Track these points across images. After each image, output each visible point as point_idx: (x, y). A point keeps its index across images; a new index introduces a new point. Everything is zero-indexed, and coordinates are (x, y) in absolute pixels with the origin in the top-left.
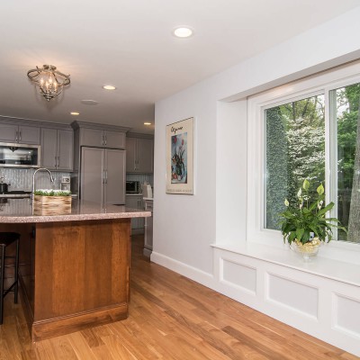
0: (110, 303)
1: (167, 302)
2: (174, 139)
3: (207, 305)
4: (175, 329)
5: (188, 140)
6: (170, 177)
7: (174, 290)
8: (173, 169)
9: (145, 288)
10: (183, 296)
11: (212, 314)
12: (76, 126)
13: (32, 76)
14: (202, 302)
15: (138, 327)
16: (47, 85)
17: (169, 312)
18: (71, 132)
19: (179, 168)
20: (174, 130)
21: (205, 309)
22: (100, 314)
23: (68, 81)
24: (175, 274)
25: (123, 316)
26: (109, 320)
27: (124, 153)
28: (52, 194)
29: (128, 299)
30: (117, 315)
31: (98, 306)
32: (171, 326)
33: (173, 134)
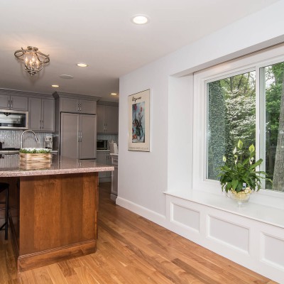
1: (128, 238)
2: (135, 107)
3: (160, 240)
4: (134, 261)
5: (145, 107)
6: (131, 137)
7: (134, 228)
8: (133, 131)
9: (110, 226)
10: (141, 233)
11: (164, 248)
12: (56, 96)
13: (19, 55)
14: (157, 238)
15: (104, 259)
16: (31, 63)
17: (130, 247)
18: (52, 101)
19: (138, 130)
20: (134, 99)
21: (159, 244)
22: (73, 249)
23: (47, 60)
24: (135, 215)
25: (92, 250)
26: (81, 253)
27: (96, 117)
28: (35, 152)
29: (96, 237)
30: (87, 250)
31: (71, 243)
32: (131, 258)
33: (134, 103)
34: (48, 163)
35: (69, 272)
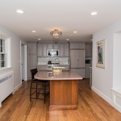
0: (71, 104)
1: (92, 107)
4: (92, 118)
5: (103, 48)
7: (96, 102)
9: (86, 100)
10: (99, 105)
11: (107, 115)
14: (105, 110)
15: (79, 114)
17: (92, 111)
20: (98, 44)
21: (105, 112)
22: (68, 107)
24: (99, 96)
25: (75, 109)
26: (71, 109)
30: (73, 108)
31: (68, 104)
32: (90, 116)
34: (61, 73)
35: (65, 115)
